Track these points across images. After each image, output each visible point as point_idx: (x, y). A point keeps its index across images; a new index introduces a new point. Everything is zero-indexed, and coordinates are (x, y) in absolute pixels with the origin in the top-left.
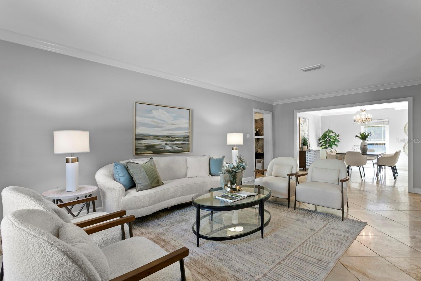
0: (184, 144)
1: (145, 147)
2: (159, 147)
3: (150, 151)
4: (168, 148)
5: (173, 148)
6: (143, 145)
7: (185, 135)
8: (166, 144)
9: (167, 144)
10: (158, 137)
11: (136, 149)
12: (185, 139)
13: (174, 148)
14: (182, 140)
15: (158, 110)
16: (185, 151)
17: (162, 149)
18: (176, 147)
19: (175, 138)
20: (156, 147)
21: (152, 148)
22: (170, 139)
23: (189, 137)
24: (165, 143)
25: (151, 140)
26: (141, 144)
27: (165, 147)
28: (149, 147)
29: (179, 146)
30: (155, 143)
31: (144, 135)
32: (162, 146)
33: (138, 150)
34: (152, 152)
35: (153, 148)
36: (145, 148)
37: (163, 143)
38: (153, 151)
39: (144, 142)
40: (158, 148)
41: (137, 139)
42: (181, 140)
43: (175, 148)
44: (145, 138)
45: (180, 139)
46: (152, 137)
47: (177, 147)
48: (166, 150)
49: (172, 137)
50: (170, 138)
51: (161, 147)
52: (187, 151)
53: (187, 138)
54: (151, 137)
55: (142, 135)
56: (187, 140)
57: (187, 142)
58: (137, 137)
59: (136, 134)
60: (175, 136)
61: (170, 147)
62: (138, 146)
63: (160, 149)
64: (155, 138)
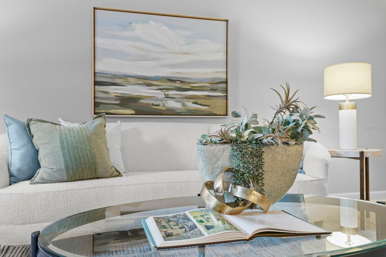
0: (211, 98)
1: (116, 100)
2: (150, 102)
3: (128, 108)
4: (172, 104)
5: (184, 105)
6: (113, 95)
7: (216, 78)
8: (167, 97)
9: (169, 96)
10: (146, 81)
11: (96, 105)
12: (214, 86)
13: (186, 106)
14: (209, 89)
16: (215, 112)
17: (158, 105)
18: (193, 103)
19: (189, 83)
20: (142, 101)
21: (132, 104)
22: (178, 85)
23: (226, 82)
24: (165, 95)
25: (129, 87)
26: (107, 93)
27: (164, 102)
28: (127, 101)
29: (199, 101)
30: (141, 92)
31: (115, 76)
32: (157, 99)
33: (101, 106)
34: (133, 112)
35: (138, 104)
36: (118, 102)
37: (160, 95)
38: (134, 110)
39: (113, 90)
40: (148, 104)
41: (96, 83)
42: (204, 88)
43: (190, 105)
44: (118, 81)
45: (201, 87)
46: (132, 80)
47: (196, 103)
48: (167, 109)
49: (182, 82)
51: (156, 103)
52: (222, 114)
54: (130, 79)
55: (109, 76)
56: (222, 88)
57: (220, 94)
58: (98, 79)
59: (95, 73)
60: (190, 79)
61: (177, 102)
62: (99, 98)
63: (153, 105)
64: (141, 82)
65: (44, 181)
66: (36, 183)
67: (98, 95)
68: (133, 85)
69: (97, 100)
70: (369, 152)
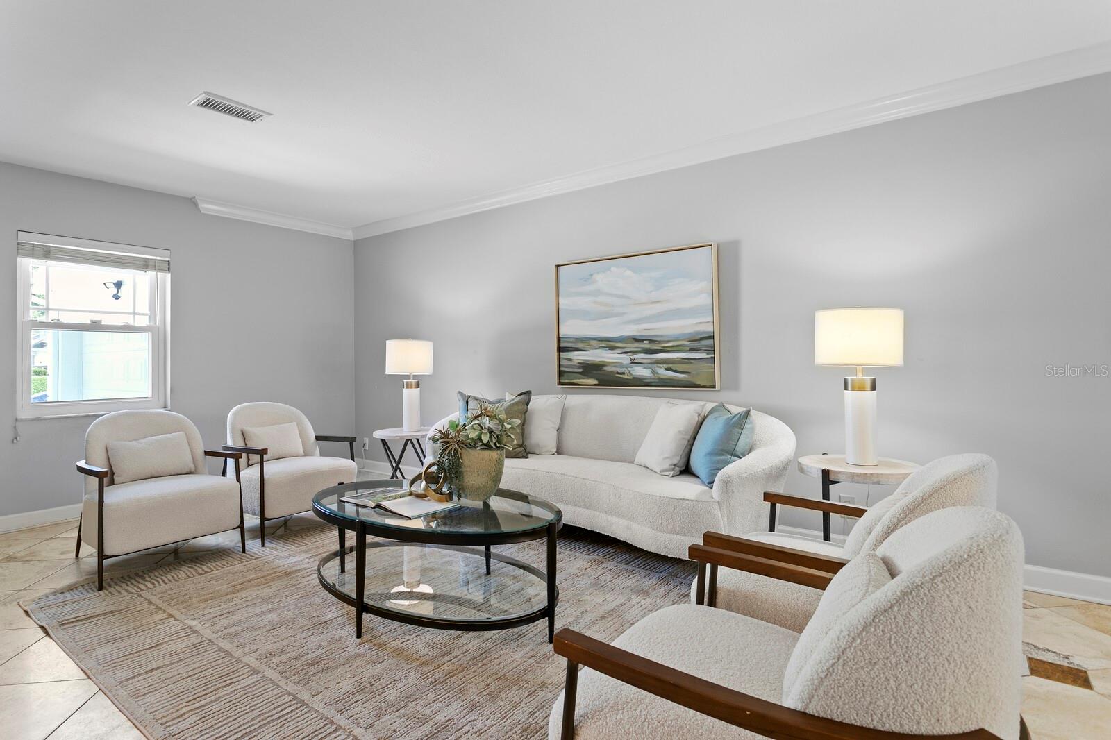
0: (692, 361)
1: (579, 368)
2: (614, 369)
3: (592, 377)
4: (641, 372)
5: (654, 372)
6: (575, 362)
7: (698, 333)
8: (633, 361)
9: (636, 361)
10: (609, 343)
11: (560, 374)
12: (696, 344)
13: (657, 373)
14: (688, 348)
16: (698, 383)
17: (623, 373)
18: (666, 369)
19: (660, 342)
20: (605, 369)
21: (595, 372)
22: (646, 345)
23: (712, 337)
24: (631, 359)
25: (592, 351)
26: (570, 360)
27: (629, 369)
28: (590, 369)
29: (675, 367)
30: (603, 357)
31: (578, 340)
32: (622, 366)
33: (565, 375)
34: (596, 382)
35: (599, 372)
36: (581, 370)
37: (625, 359)
38: (597, 379)
39: (577, 357)
40: (611, 372)
41: (560, 350)
42: (681, 348)
43: (663, 372)
44: (581, 345)
45: (677, 346)
46: (594, 343)
47: (670, 369)
48: (634, 378)
49: (651, 341)
50: (648, 345)
51: (620, 370)
52: (708, 384)
53: (703, 342)
54: (592, 342)
55: (572, 340)
56: (707, 346)
57: (704, 355)
58: (562, 345)
59: (559, 338)
60: (661, 336)
61: (645, 368)
62: (563, 366)
63: (618, 373)
64: (603, 345)
67: (563, 362)
68: (596, 349)
69: (562, 369)
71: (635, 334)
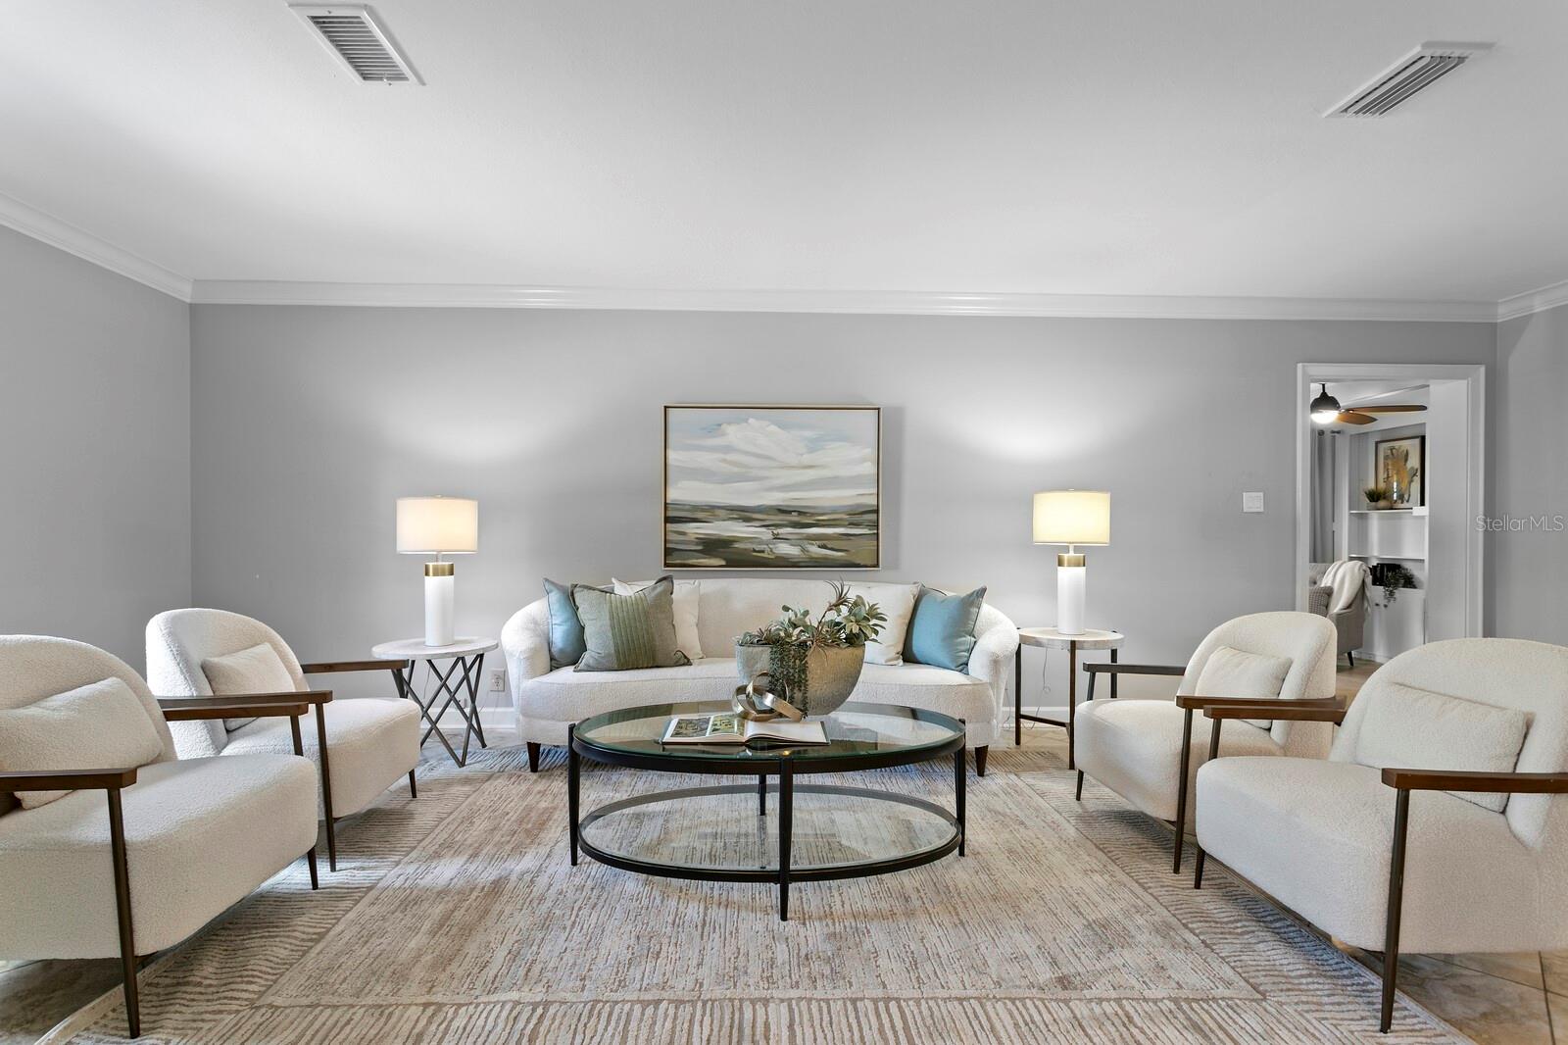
0: (851, 537)
1: (697, 544)
2: (749, 546)
3: (716, 557)
4: (785, 549)
5: (803, 550)
6: (692, 537)
7: (859, 506)
8: (776, 537)
9: (781, 536)
10: (744, 514)
11: (668, 552)
12: (856, 519)
13: (808, 551)
14: (847, 523)
15: (746, 421)
16: (858, 562)
17: (763, 552)
18: (819, 547)
19: (813, 514)
20: (736, 545)
21: (722, 550)
22: (794, 518)
23: (876, 511)
24: (773, 534)
25: (717, 524)
26: (684, 534)
27: (771, 546)
28: (713, 546)
29: (829, 544)
30: (735, 531)
31: (696, 508)
32: (761, 542)
33: (675, 554)
34: (724, 563)
35: (730, 550)
36: (700, 548)
37: (766, 534)
38: (725, 559)
39: (694, 530)
40: (746, 549)
41: (668, 520)
42: (838, 522)
43: (815, 550)
44: (700, 515)
45: (834, 520)
46: (722, 513)
47: (824, 547)
48: (777, 557)
49: (800, 513)
50: (796, 517)
51: (758, 547)
52: (869, 563)
53: (868, 517)
54: (718, 512)
55: (687, 507)
56: (870, 521)
57: (866, 531)
58: (670, 514)
59: (666, 503)
60: (814, 508)
61: (792, 545)
62: (672, 542)
63: (755, 551)
64: (735, 516)
65: (590, 669)
66: (580, 671)
67: (671, 537)
68: (724, 520)
69: (669, 545)
70: (1088, 642)
71: (781, 503)
